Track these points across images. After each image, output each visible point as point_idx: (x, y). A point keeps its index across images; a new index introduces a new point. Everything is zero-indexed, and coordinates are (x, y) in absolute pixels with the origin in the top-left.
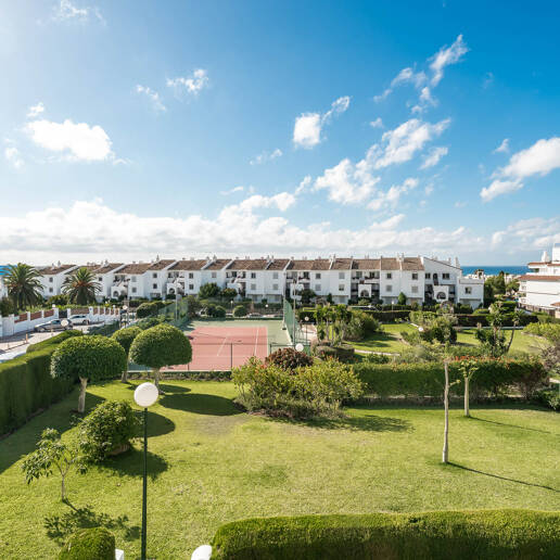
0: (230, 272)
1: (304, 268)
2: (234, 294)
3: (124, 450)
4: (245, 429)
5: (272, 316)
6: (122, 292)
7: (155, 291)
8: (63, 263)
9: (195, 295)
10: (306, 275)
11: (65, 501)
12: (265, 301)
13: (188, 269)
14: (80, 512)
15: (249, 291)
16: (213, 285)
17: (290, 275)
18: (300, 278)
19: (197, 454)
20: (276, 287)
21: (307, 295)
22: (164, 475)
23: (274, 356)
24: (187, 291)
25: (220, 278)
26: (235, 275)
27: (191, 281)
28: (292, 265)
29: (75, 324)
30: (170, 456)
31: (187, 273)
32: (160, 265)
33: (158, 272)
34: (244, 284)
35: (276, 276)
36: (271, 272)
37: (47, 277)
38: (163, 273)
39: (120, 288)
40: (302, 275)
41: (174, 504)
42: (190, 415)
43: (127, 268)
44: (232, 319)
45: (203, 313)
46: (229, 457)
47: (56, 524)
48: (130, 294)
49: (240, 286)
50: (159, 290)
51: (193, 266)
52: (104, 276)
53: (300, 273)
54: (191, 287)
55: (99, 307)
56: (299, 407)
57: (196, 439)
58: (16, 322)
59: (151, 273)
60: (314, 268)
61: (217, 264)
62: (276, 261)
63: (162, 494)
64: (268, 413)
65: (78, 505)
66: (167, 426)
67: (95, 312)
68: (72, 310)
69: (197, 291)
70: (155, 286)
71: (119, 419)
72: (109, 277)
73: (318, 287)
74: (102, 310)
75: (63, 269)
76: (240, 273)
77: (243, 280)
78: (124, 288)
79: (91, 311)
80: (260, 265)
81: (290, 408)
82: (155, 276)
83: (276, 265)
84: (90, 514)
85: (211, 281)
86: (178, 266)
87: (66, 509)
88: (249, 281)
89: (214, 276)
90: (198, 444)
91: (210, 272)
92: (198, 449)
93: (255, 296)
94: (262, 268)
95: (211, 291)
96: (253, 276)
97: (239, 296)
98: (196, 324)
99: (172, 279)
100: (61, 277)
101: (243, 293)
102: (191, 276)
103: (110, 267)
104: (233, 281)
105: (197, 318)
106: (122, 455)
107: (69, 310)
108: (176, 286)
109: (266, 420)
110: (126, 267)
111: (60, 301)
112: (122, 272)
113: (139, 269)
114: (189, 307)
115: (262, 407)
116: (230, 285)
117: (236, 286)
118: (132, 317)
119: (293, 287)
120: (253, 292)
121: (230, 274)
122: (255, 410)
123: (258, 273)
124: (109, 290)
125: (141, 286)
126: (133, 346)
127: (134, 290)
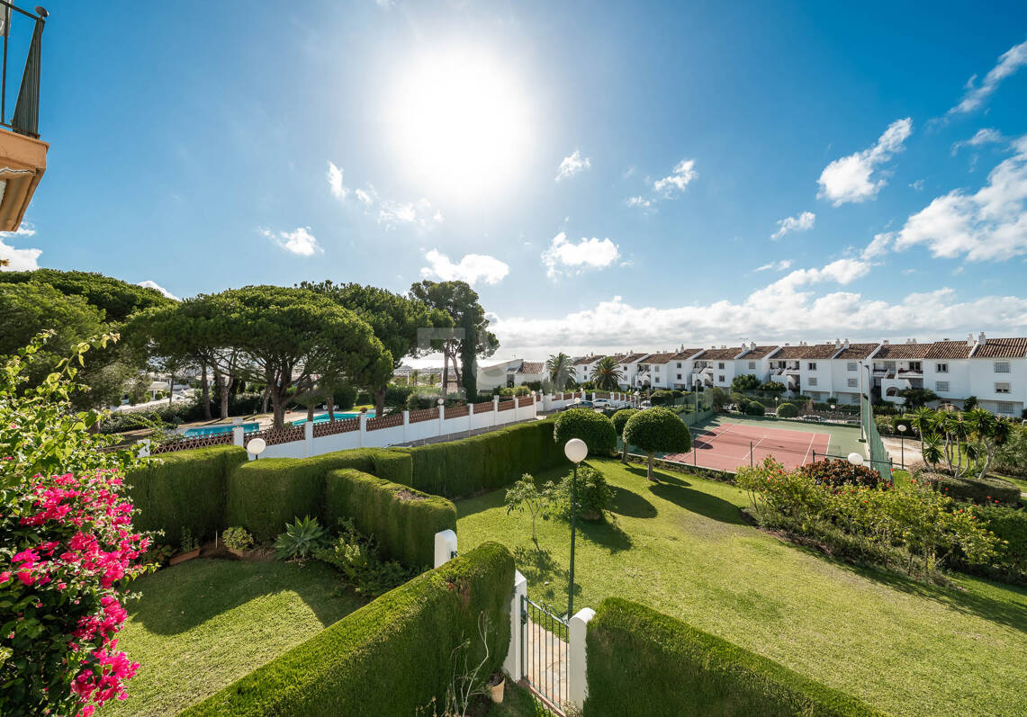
0: (776, 362)
1: (910, 356)
2: (782, 389)
3: (595, 518)
4: (743, 544)
5: (843, 422)
6: (645, 381)
7: (679, 382)
8: (596, 354)
9: (725, 388)
10: (916, 367)
11: (535, 540)
12: (833, 401)
13: (718, 359)
14: (541, 552)
15: (805, 386)
16: (750, 377)
17: (881, 366)
18: (901, 371)
19: (667, 546)
20: (852, 383)
21: (917, 396)
22: (624, 553)
23: (814, 467)
24: (717, 383)
25: (762, 368)
26: (783, 365)
27: (722, 373)
28: (884, 352)
29: (597, 407)
30: (639, 539)
31: (716, 363)
32: (685, 354)
33: (683, 362)
34: (797, 378)
35: (852, 368)
36: (844, 362)
37: (582, 366)
38: (688, 364)
39: (644, 378)
40: (906, 367)
41: (621, 582)
42: (678, 508)
43: (651, 359)
44: (774, 419)
45: (734, 409)
46: (706, 564)
47: (521, 554)
48: (653, 384)
49: (790, 379)
50: (684, 381)
51: (723, 355)
52: (628, 365)
53: (903, 363)
54: (722, 379)
55: (619, 394)
56: (846, 544)
57: (675, 534)
58: (553, 400)
59: (674, 362)
60: (930, 356)
61: (757, 352)
62: (852, 347)
63: (614, 569)
64: (790, 536)
65: (542, 546)
66: (648, 511)
67: (616, 398)
68: (597, 394)
69: (728, 383)
70: (679, 377)
71: (589, 485)
72: (633, 366)
73: (943, 386)
74: (622, 396)
75: (594, 359)
76: (791, 363)
77: (796, 372)
78: (647, 378)
79: (612, 397)
80: (825, 352)
81: (829, 539)
82: (679, 366)
83: (852, 352)
84: (547, 557)
85: (747, 372)
86: (706, 355)
87: (532, 546)
88: (804, 373)
89: (752, 366)
90: (675, 539)
91: (746, 362)
92: (670, 543)
93: (817, 394)
94: (827, 356)
95: (748, 384)
96: (812, 367)
97: (789, 393)
98: (723, 420)
99: (698, 370)
100: (592, 366)
101: (796, 389)
102: (722, 366)
103: (635, 357)
104: (780, 374)
105: (726, 413)
106: (592, 522)
107: (594, 394)
108: (703, 376)
109: (782, 544)
110: (650, 357)
111: (589, 387)
112: (644, 362)
113: (662, 359)
114: (715, 400)
115: (782, 527)
116: (775, 378)
117: (786, 378)
118: (647, 405)
119: (886, 384)
120: (813, 388)
121: (777, 365)
122: (769, 527)
123: (819, 363)
124: (633, 380)
125: (663, 377)
126: (628, 425)
127: (657, 380)
